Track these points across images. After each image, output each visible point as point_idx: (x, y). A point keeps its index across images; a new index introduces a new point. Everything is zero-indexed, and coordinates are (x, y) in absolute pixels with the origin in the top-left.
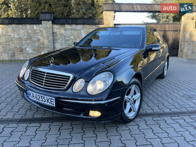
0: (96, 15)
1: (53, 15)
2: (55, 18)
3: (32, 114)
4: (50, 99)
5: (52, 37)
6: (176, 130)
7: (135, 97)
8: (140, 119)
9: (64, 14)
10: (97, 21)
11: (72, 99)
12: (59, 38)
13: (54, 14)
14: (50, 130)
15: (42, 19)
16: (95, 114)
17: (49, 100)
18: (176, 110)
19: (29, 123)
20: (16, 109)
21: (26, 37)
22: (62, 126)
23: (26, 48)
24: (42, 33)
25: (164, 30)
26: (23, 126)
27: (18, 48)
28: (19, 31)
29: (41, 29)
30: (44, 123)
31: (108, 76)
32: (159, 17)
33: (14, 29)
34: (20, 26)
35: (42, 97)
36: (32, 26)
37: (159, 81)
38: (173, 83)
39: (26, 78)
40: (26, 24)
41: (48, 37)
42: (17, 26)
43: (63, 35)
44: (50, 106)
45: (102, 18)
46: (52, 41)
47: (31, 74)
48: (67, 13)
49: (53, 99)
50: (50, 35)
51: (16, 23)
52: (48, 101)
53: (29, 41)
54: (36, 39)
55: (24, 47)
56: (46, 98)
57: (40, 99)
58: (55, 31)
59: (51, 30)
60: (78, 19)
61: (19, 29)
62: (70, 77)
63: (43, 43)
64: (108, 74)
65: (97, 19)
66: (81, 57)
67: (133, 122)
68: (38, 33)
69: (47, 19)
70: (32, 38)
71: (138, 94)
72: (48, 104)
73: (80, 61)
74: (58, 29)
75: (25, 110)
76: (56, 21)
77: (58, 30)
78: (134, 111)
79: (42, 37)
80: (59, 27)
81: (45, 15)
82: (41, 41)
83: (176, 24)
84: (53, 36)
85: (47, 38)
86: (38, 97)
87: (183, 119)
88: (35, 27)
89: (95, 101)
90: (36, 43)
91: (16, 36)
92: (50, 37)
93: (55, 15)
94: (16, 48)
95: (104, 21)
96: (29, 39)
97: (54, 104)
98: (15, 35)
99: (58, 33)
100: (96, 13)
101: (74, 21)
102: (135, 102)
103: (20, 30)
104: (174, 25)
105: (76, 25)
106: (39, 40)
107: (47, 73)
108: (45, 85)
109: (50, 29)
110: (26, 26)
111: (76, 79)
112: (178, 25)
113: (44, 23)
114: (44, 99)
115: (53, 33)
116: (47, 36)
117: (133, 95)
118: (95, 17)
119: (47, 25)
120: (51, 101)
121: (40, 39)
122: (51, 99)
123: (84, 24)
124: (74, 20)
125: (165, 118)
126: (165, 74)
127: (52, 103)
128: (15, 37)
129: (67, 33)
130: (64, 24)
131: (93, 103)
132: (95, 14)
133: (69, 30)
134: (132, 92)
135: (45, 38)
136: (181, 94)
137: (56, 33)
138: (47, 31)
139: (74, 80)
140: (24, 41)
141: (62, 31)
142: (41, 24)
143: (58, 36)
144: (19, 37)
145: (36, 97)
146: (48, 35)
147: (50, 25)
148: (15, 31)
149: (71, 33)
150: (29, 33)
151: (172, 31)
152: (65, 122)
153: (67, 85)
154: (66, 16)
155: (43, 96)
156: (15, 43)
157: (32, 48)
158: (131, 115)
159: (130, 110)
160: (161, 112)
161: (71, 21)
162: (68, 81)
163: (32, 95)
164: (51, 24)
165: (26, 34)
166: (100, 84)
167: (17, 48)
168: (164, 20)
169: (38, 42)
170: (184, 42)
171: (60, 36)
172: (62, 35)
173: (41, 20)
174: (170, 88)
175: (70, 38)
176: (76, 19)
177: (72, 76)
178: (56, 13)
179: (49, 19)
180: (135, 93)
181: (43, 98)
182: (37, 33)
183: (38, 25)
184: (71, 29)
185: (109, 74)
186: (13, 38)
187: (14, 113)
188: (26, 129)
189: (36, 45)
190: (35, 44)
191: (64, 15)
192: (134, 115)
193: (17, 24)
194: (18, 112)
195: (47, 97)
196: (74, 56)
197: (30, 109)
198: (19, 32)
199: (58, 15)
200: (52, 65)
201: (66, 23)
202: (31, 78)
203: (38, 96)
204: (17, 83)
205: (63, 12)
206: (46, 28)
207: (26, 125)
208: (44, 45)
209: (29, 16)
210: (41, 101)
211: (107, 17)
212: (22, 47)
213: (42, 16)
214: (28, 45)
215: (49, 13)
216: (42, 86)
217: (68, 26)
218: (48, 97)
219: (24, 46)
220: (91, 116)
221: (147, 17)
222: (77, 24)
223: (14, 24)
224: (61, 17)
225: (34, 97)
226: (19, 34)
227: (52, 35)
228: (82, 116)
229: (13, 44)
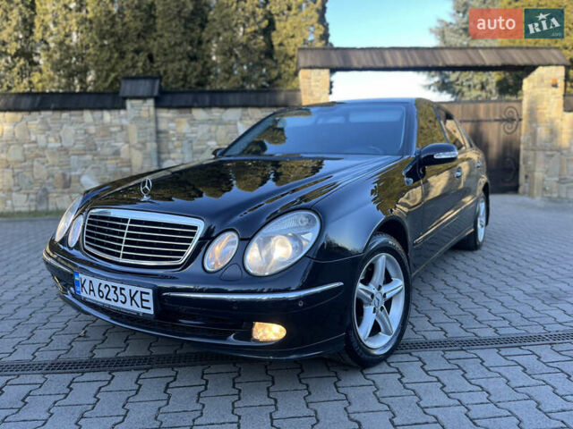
0: (279, 82)
1: (157, 82)
2: (163, 92)
3: (89, 349)
4: (139, 294)
5: (154, 145)
6: (513, 384)
7: (389, 290)
8: (406, 357)
9: (188, 79)
10: (281, 97)
11: (201, 291)
12: (175, 147)
13: (161, 81)
14: (138, 391)
15: (127, 94)
16: (271, 332)
17: (137, 298)
18: (515, 331)
19: (78, 373)
20: (42, 336)
21: (80, 146)
22: (175, 380)
23: (80, 176)
24: (127, 135)
25: (476, 119)
26: (59, 381)
27: (56, 175)
28: (61, 128)
29: (125, 122)
30: (123, 370)
31: (305, 224)
32: (458, 85)
33: (47, 124)
34: (65, 115)
35: (116, 288)
36: (98, 114)
37: (464, 255)
38: (504, 263)
39: (72, 241)
40: (81, 109)
41: (144, 144)
42: (57, 114)
43: (187, 138)
44: (138, 313)
45: (297, 90)
46: (154, 156)
47: (88, 227)
48: (197, 76)
49: (148, 293)
50: (148, 138)
51: (53, 106)
52: (132, 298)
53: (88, 157)
54: (108, 151)
55: (73, 173)
56: (126, 292)
57: (112, 296)
58: (163, 126)
59: (152, 124)
60: (228, 92)
61: (62, 124)
62: (195, 228)
63: (130, 161)
64: (304, 219)
65: (282, 91)
66: (234, 182)
67: (385, 364)
68: (115, 133)
69: (140, 94)
70: (99, 149)
71: (398, 284)
72: (134, 308)
73: (232, 191)
74: (172, 120)
75: (67, 339)
76: (168, 99)
77: (172, 125)
78: (388, 333)
79: (127, 146)
80: (175, 115)
81: (134, 82)
82: (122, 156)
83: (508, 101)
84: (158, 140)
85: (139, 146)
86: (105, 291)
87: (534, 354)
88: (107, 116)
89: (269, 292)
90: (108, 162)
91: (53, 144)
92: (149, 145)
93: (163, 84)
94: (51, 176)
95: (300, 96)
96: (91, 150)
97: (149, 308)
98: (51, 139)
99: (171, 132)
100: (279, 77)
101: (219, 100)
102: (388, 304)
103: (65, 126)
104: (502, 104)
105: (222, 110)
106: (117, 153)
107: (133, 221)
108: (125, 256)
109: (149, 121)
110: (82, 115)
111: (214, 235)
112: (515, 105)
113: (132, 106)
114: (122, 294)
115: (158, 132)
116: (139, 142)
117: (381, 284)
118: (277, 85)
119: (141, 110)
120: (142, 300)
121: (122, 150)
122: (142, 293)
123: (245, 106)
124: (217, 96)
125: (481, 353)
126: (481, 238)
127: (145, 304)
128: (51, 145)
129: (196, 133)
130: (189, 107)
131: (265, 297)
132: (276, 79)
133: (203, 122)
134: (378, 277)
135: (134, 146)
136: (528, 289)
137: (166, 132)
138: (141, 129)
139: (208, 238)
140: (76, 157)
141: (184, 127)
142: (124, 107)
143: (173, 141)
144: (62, 146)
145: (100, 291)
146: (143, 140)
147: (149, 110)
148: (49, 129)
149: (210, 131)
150: (90, 135)
151: (496, 120)
152: (183, 369)
153: (189, 252)
154: (194, 86)
155: (119, 286)
156: (47, 162)
157: (97, 176)
158: (379, 344)
159: (376, 329)
160: (470, 336)
161: (207, 99)
162: (190, 241)
163: (87, 286)
164: (152, 109)
165: (81, 138)
166: (283, 244)
167: (53, 176)
168: (475, 93)
169: (116, 159)
170: (532, 150)
171: (178, 140)
172: (182, 137)
173: (125, 98)
174: (494, 273)
175: (204, 147)
176: (221, 92)
177: (201, 226)
178: (168, 78)
179: (145, 94)
180: (388, 279)
181: (118, 292)
182: (111, 133)
183: (115, 113)
184: (210, 120)
185: (307, 217)
186: (44, 148)
187: (37, 346)
188: (68, 387)
189: (109, 166)
190: (105, 165)
191: (190, 83)
192: (388, 344)
193: (55, 109)
194: (48, 344)
195: (131, 287)
196: (215, 179)
197: (84, 336)
198: (61, 133)
199: (172, 83)
200: (145, 198)
201: (195, 104)
202: (87, 239)
203: (106, 286)
204: (49, 259)
205: (185, 76)
206: (136, 119)
207: (69, 377)
208: (130, 166)
209: (90, 89)
210: (112, 303)
211: (310, 86)
212: (68, 174)
213: (127, 88)
214: (86, 167)
215: (145, 78)
216: (115, 259)
217: (199, 114)
218: (134, 289)
219: (76, 171)
220: (257, 341)
221: (425, 86)
222: (226, 107)
223: (47, 109)
224: (182, 89)
225: (93, 291)
226: (60, 138)
227: (154, 138)
228: (232, 340)
229: (43, 167)
